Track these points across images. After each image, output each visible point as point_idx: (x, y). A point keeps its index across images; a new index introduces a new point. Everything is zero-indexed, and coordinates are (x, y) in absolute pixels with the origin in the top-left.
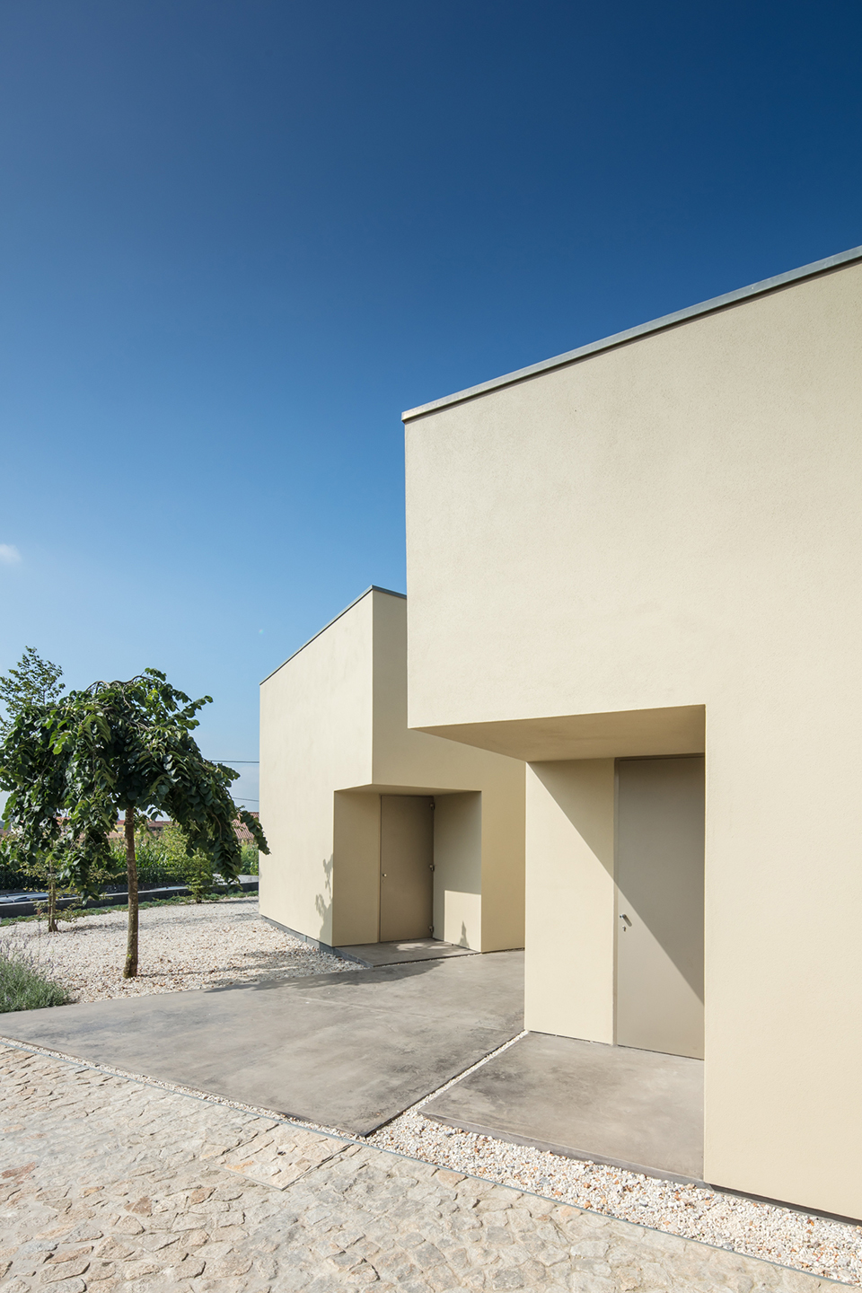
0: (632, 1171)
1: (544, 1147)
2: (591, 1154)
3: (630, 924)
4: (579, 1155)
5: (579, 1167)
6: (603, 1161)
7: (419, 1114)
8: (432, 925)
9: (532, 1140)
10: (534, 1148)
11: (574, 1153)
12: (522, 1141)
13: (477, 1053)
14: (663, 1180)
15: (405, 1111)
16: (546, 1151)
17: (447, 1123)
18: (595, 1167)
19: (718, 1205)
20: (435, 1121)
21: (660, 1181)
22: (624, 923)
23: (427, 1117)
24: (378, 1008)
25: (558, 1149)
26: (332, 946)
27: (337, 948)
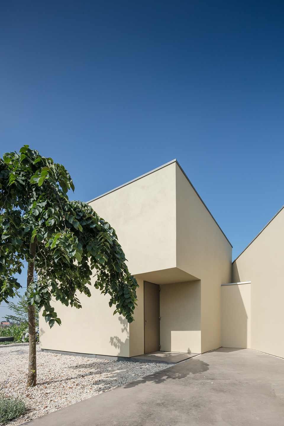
26: (129, 357)
27: (133, 358)
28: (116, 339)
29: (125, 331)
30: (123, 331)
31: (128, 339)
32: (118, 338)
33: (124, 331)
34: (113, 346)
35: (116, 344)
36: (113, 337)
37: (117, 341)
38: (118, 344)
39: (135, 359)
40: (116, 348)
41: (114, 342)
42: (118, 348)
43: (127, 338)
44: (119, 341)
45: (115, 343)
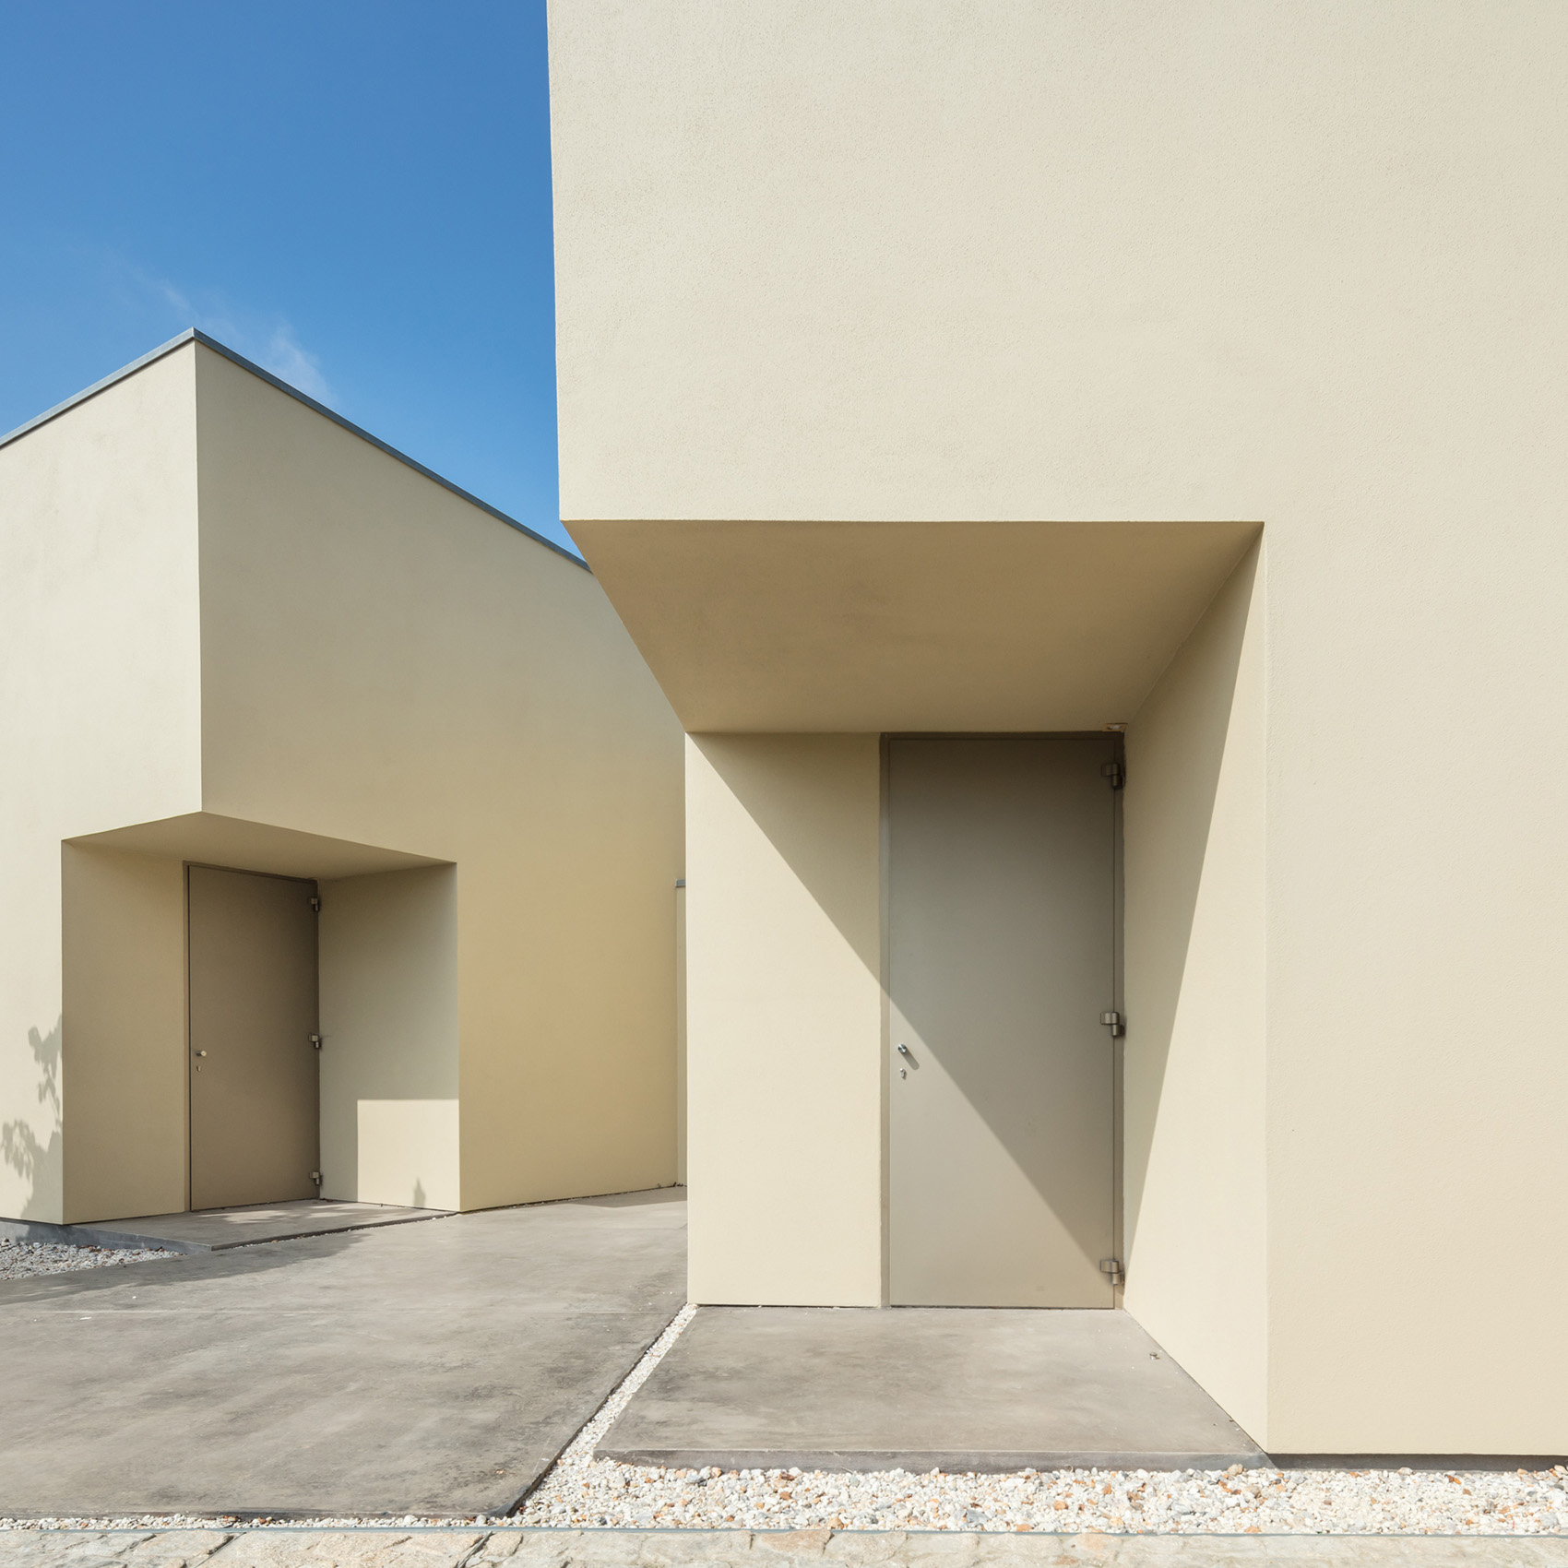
0: (1116, 1469)
1: (925, 1462)
2: (1029, 1455)
3: (915, 1065)
4: (1003, 1462)
5: (1013, 1484)
6: (1057, 1463)
7: (599, 1456)
8: (318, 1170)
9: (894, 1455)
10: (900, 1471)
11: (992, 1460)
12: (870, 1462)
13: (621, 1353)
14: (1183, 1470)
15: (559, 1457)
16: (928, 1471)
17: (677, 1462)
18: (1044, 1476)
19: (1299, 1488)
20: (646, 1464)
21: (1177, 1473)
22: (903, 1063)
23: (622, 1459)
24: (300, 1309)
25: (956, 1459)
26: (61, 1223)
27: (77, 1227)
28: (22, 1134)
29: (48, 1094)
30: (42, 1097)
31: (57, 1133)
32: (27, 1127)
33: (45, 1097)
34: (11, 1166)
35: (22, 1156)
36: (11, 1123)
37: (24, 1143)
38: (25, 1158)
39: (82, 1231)
40: (20, 1174)
41: (14, 1150)
42: (28, 1176)
43: (55, 1131)
44: (30, 1140)
45: (17, 1149)
